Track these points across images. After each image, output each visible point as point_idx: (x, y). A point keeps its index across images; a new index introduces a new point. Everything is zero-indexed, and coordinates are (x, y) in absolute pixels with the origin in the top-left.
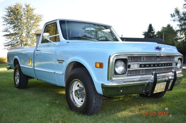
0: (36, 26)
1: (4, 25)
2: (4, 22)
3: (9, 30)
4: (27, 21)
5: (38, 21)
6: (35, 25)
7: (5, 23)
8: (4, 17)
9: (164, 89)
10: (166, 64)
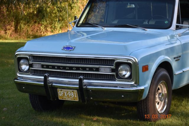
9: (78, 98)
10: (82, 68)
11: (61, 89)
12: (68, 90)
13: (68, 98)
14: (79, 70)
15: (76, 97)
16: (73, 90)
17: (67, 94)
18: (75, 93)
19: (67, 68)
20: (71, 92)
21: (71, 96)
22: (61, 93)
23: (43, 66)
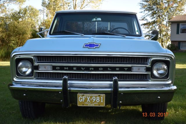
0: (179, 11)
1: (142, 12)
2: (141, 9)
3: (146, 18)
4: (169, 5)
5: (182, 4)
6: (179, 9)
7: (143, 10)
8: (141, 3)
9: (105, 103)
10: (110, 67)
11: (83, 94)
12: (93, 95)
13: (92, 103)
14: (107, 70)
15: (102, 101)
16: (99, 94)
17: (90, 99)
18: (102, 97)
19: (91, 69)
20: (96, 97)
21: (95, 101)
22: (82, 99)
23: (54, 68)
